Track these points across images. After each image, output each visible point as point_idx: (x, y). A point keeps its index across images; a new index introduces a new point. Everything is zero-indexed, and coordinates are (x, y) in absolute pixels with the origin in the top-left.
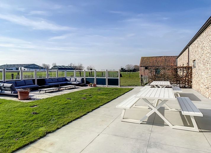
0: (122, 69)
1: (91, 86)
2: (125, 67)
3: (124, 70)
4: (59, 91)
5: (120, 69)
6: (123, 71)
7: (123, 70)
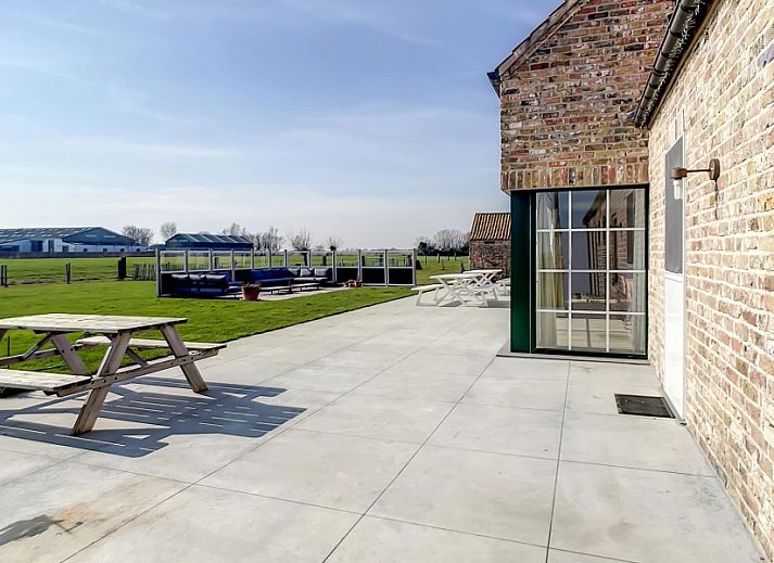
0: (423, 245)
1: (352, 286)
2: (433, 239)
3: (431, 248)
4: (290, 292)
5: (416, 247)
6: (427, 254)
7: (425, 249)
